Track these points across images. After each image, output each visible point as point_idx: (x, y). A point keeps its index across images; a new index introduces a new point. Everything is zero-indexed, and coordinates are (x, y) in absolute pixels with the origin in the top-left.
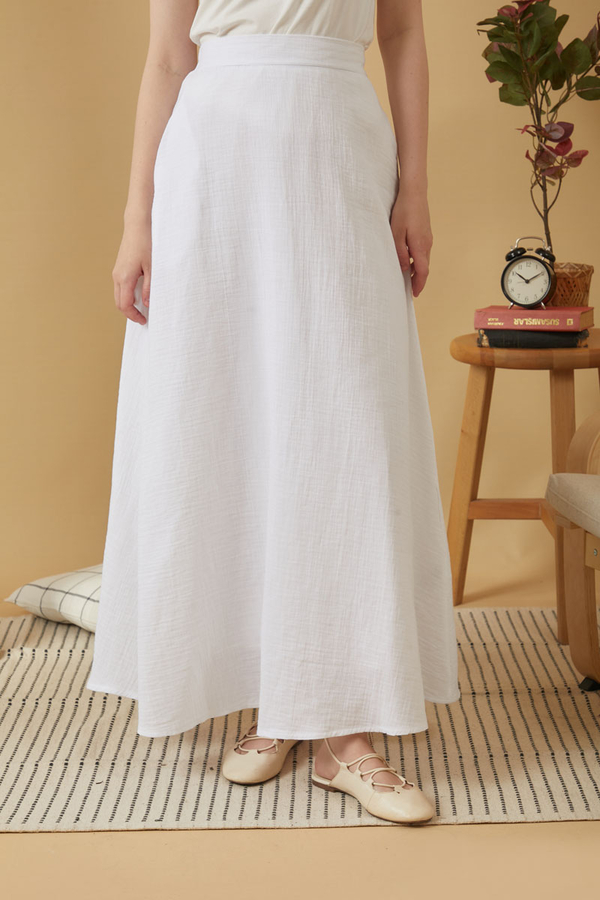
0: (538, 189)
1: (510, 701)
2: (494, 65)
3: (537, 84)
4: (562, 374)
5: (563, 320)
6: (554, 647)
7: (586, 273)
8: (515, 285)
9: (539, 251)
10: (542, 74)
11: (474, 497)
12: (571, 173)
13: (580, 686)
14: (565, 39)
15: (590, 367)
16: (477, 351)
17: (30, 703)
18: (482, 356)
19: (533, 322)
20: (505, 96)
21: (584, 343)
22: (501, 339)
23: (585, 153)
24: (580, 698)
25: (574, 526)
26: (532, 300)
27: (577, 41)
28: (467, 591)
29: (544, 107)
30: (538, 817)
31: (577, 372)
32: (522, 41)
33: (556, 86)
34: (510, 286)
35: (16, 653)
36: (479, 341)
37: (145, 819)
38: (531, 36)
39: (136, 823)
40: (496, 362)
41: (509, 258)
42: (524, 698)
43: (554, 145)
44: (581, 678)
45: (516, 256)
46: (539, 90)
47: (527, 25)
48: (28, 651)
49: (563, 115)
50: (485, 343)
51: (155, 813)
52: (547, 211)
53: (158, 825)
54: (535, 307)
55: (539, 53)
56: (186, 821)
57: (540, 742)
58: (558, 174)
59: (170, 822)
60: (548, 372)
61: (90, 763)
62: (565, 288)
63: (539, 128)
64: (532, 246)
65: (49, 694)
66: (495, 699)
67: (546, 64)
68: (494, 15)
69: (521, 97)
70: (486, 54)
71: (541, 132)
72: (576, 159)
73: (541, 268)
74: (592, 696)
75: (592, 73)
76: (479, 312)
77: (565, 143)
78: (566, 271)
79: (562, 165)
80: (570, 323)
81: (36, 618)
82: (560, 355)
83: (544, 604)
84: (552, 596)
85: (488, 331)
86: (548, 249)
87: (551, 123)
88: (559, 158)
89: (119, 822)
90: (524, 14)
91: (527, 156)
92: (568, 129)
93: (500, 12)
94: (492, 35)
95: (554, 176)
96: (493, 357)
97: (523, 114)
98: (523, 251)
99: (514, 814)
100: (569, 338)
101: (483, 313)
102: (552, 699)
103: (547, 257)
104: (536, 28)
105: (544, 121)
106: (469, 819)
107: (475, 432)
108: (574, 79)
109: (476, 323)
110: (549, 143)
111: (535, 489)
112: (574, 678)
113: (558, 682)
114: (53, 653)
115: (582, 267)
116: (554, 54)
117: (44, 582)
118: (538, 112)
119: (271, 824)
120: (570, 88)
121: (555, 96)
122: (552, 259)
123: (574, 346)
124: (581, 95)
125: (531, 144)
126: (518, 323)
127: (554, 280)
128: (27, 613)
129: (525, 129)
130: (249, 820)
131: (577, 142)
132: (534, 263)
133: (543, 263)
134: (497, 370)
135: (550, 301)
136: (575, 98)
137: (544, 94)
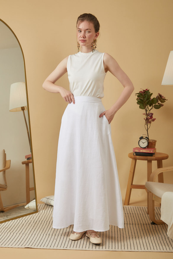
0: (146, 125)
1: (137, 226)
2: (138, 102)
3: (147, 105)
4: (150, 161)
5: (150, 151)
6: (146, 215)
7: (155, 142)
8: (141, 143)
9: (146, 137)
10: (147, 104)
11: (132, 184)
12: (152, 122)
13: (151, 223)
14: (152, 97)
15: (155, 160)
16: (133, 156)
17: (43, 222)
18: (134, 157)
19: (144, 151)
20: (140, 107)
21: (154, 155)
22: (138, 154)
23: (155, 119)
24: (151, 226)
25: (150, 192)
26: (144, 147)
27: (154, 98)
28: (130, 202)
29: (148, 110)
30: (141, 251)
31: (152, 161)
32: (144, 98)
33: (150, 106)
34: (140, 144)
35: (41, 211)
36: (134, 154)
37: (64, 247)
38: (145, 97)
39: (62, 248)
40: (137, 158)
41: (140, 138)
42: (140, 225)
43: (149, 117)
44: (151, 222)
45: (141, 138)
46: (147, 107)
47: (145, 95)
48: (44, 211)
49: (151, 112)
50: (135, 155)
51: (66, 246)
52: (148, 130)
53: (66, 249)
54: (145, 148)
55: (147, 100)
56: (71, 248)
57: (142, 235)
58: (150, 123)
59: (68, 248)
60: (147, 161)
61: (54, 235)
62: (151, 144)
63: (146, 114)
64: (144, 136)
65: (47, 220)
66: (134, 225)
67: (148, 102)
68: (139, 92)
69: (143, 108)
70: (137, 99)
71: (147, 115)
72: (154, 120)
73: (146, 141)
74: (153, 226)
75: (157, 104)
76: (134, 148)
77: (151, 117)
78: (151, 141)
79: (151, 121)
80: (151, 152)
81: (46, 204)
82: (149, 158)
83: (145, 206)
84: (147, 204)
85: (135, 152)
86: (148, 137)
87: (149, 113)
88: (150, 120)
89: (59, 248)
90: (144, 93)
91: (144, 119)
92: (152, 114)
93: (140, 92)
94: (138, 96)
95: (149, 123)
96: (136, 157)
97: (144, 111)
98: (143, 137)
99: (136, 250)
100: (151, 155)
101: (134, 149)
102: (145, 226)
103: (147, 139)
104: (146, 95)
105: (148, 113)
106: (127, 250)
107: (133, 171)
108: (154, 105)
109: (133, 151)
110: (148, 117)
111: (143, 183)
112: (150, 222)
113: (147, 222)
114: (48, 212)
115: (154, 140)
116: (150, 100)
117: (47, 197)
118: (146, 111)
119: (88, 249)
120: (153, 107)
121: (150, 108)
122: (148, 139)
123: (152, 156)
124: (155, 108)
125: (145, 117)
126: (141, 151)
127: (148, 143)
128: (44, 203)
129: (144, 114)
130: (84, 249)
131: (154, 117)
132: (145, 140)
133: (146, 140)
134: (137, 160)
135: (148, 147)
136: (154, 108)
137: (148, 107)
